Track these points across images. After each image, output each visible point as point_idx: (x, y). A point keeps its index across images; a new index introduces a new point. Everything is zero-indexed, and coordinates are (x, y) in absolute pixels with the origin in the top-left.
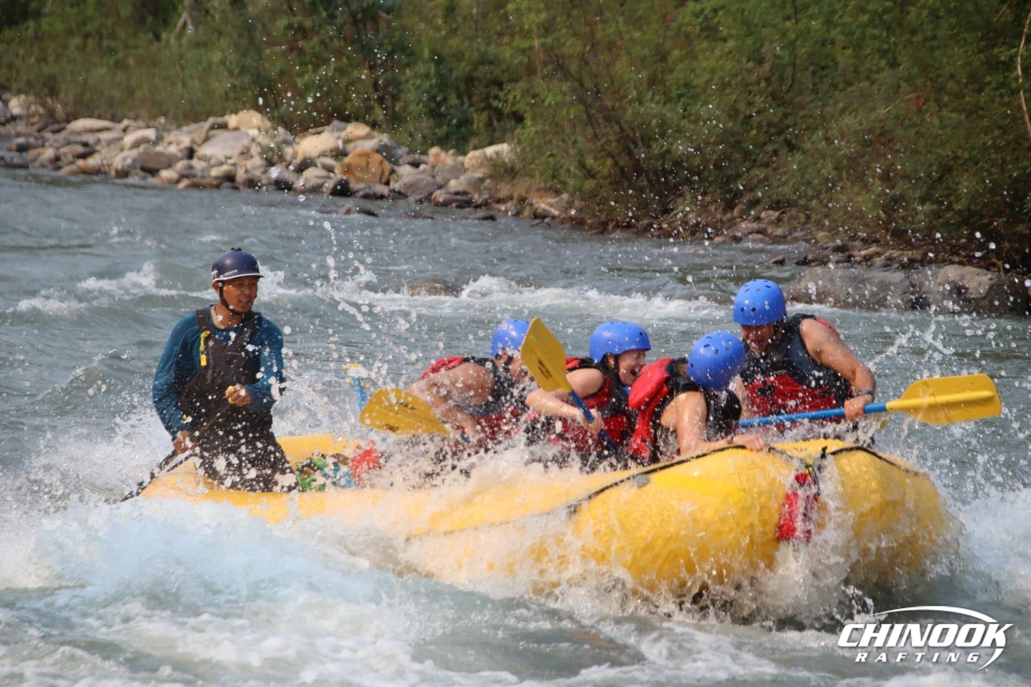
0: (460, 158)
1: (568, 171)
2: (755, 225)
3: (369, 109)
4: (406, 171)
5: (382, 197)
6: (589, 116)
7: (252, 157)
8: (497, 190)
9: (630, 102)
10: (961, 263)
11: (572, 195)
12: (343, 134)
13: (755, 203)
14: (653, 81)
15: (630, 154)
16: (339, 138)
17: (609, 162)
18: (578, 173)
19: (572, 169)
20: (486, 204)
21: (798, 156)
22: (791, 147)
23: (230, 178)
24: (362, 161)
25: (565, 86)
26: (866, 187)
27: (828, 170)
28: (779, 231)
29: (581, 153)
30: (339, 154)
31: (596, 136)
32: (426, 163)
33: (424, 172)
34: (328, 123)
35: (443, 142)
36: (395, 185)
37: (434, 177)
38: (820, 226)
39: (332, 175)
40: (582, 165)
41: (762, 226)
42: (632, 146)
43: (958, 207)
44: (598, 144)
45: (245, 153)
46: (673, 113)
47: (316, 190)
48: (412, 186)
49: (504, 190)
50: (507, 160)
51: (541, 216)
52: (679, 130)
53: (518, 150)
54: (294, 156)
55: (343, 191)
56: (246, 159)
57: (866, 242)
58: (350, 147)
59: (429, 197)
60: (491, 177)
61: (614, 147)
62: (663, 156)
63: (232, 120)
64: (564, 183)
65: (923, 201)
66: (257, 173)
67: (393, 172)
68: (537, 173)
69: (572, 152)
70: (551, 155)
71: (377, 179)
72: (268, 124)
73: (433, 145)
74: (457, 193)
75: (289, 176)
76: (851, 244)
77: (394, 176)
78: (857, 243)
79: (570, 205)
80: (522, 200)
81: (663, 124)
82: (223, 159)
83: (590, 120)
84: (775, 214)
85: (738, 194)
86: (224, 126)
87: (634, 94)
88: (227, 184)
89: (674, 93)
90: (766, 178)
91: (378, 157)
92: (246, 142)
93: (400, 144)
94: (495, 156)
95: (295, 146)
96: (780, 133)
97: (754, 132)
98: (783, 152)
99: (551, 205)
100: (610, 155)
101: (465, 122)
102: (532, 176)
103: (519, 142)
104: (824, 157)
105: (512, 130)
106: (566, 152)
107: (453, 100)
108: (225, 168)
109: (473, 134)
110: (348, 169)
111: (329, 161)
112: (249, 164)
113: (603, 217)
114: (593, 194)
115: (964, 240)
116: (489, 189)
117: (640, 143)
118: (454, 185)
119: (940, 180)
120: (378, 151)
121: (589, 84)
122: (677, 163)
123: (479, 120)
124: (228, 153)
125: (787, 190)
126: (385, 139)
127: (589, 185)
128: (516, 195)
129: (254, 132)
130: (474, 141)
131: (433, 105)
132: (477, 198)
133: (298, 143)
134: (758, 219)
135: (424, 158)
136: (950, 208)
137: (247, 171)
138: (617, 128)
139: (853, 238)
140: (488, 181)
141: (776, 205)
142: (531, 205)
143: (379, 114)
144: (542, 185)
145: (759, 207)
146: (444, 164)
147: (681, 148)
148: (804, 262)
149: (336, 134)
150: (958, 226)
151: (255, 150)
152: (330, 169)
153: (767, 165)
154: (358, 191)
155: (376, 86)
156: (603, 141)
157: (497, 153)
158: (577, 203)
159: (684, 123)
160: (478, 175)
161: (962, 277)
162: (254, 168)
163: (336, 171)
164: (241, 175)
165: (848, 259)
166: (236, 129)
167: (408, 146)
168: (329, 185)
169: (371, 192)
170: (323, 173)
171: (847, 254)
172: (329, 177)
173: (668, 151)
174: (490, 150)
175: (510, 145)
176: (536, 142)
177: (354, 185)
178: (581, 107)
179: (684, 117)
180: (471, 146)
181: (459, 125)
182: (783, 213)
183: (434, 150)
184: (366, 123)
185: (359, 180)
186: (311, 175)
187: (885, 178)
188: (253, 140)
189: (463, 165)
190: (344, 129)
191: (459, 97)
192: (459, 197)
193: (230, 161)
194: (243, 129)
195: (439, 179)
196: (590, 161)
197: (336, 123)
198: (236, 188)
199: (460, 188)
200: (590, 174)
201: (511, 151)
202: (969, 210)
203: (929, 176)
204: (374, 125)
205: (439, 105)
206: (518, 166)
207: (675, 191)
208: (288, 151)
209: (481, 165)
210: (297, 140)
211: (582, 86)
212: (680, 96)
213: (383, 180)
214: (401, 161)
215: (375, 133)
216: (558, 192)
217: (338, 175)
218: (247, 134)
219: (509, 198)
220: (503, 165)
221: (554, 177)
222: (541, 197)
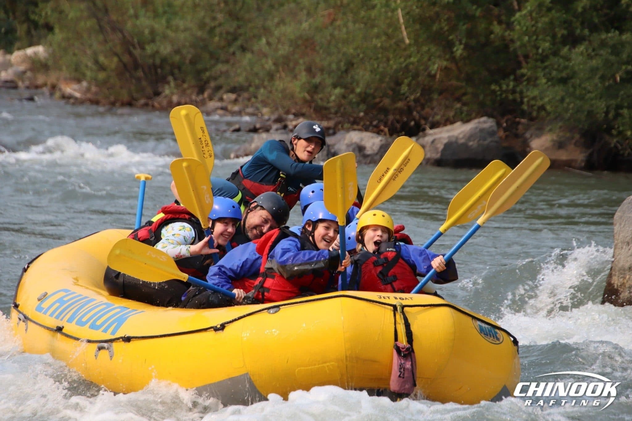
0: (8, 57)
1: (87, 66)
2: (219, 104)
6: (100, 26)
8: (36, 79)
9: (130, 17)
10: (359, 130)
11: (89, 83)
13: (218, 88)
15: (130, 54)
17: (115, 59)
18: (94, 67)
19: (90, 64)
20: (27, 89)
21: (249, 56)
22: (243, 49)
25: (83, 6)
26: (295, 77)
27: (269, 65)
28: (236, 108)
29: (95, 54)
31: (106, 41)
38: (265, 104)
40: (96, 62)
41: (224, 104)
42: (131, 49)
43: (358, 90)
44: (108, 46)
46: (160, 26)
49: (41, 79)
50: (42, 58)
51: (66, 98)
52: (165, 37)
53: (51, 50)
57: (297, 115)
60: (30, 70)
61: (119, 49)
62: (153, 55)
64: (84, 75)
65: (335, 86)
68: (64, 68)
69: (89, 52)
70: (74, 54)
74: (6, 81)
76: (284, 116)
78: (291, 117)
79: (88, 90)
80: (54, 87)
81: (153, 32)
83: (101, 30)
84: (233, 96)
85: (207, 82)
87: (132, 12)
89: (161, 10)
90: (227, 71)
94: (33, 55)
96: (235, 39)
97: (217, 39)
98: (238, 54)
99: (75, 90)
100: (116, 54)
101: (11, 30)
102: (61, 70)
103: (51, 45)
104: (265, 56)
105: (45, 36)
106: (85, 52)
109: (16, 39)
113: (112, 99)
114: (105, 82)
115: (362, 114)
117: (137, 46)
118: (4, 75)
119: (346, 71)
121: (100, 4)
122: (164, 60)
123: (21, 29)
125: (241, 79)
127: (102, 76)
128: (49, 83)
130: (17, 44)
132: (21, 84)
134: (221, 99)
136: (353, 91)
138: (120, 35)
139: (288, 112)
140: (28, 73)
141: (233, 90)
142: (60, 90)
144: (68, 76)
145: (222, 91)
147: (166, 49)
148: (255, 130)
150: (358, 104)
153: (227, 62)
156: (111, 44)
157: (35, 53)
158: (94, 89)
159: (168, 31)
160: (22, 68)
161: (362, 140)
165: (285, 127)
171: (283, 124)
173: (157, 52)
174: (30, 51)
175: (44, 46)
176: (63, 44)
178: (95, 20)
179: (167, 28)
180: (16, 48)
181: (7, 33)
182: (239, 95)
187: (309, 70)
189: (10, 61)
191: (6, 12)
192: (8, 84)
196: (102, 59)
199: (9, 78)
200: (102, 68)
201: (45, 51)
202: (365, 93)
203: (339, 69)
206: (50, 63)
207: (163, 80)
209: (24, 61)
211: (95, 5)
212: (165, 12)
216: (79, 81)
219: (45, 85)
220: (40, 61)
221: (76, 70)
222: (67, 84)
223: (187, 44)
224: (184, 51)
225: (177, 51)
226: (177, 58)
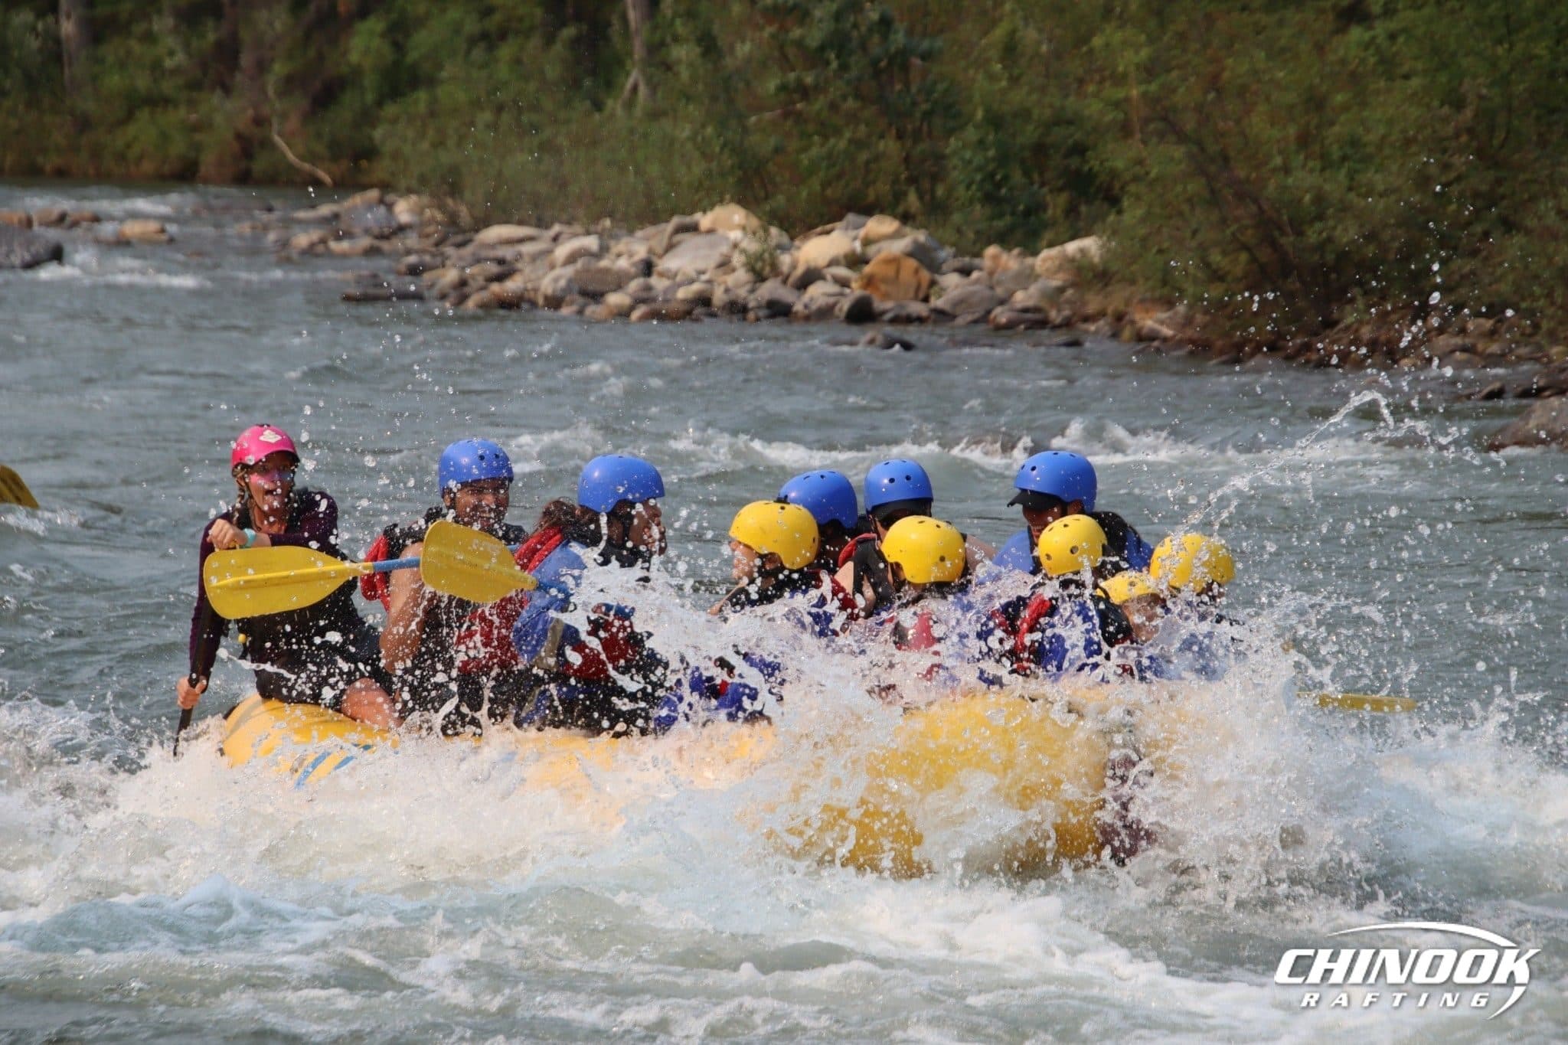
0: (1029, 260)
1: (1186, 272)
2: (1457, 341)
3: (899, 197)
4: (951, 281)
5: (920, 320)
6: (1213, 192)
7: (734, 270)
8: (1084, 304)
9: (1274, 170)
11: (1191, 306)
12: (862, 232)
13: (1458, 308)
14: (1304, 140)
15: (1275, 245)
16: (855, 238)
17: (1244, 257)
18: (1200, 274)
19: (1193, 270)
20: (1067, 324)
21: (1519, 239)
22: (1509, 226)
23: (704, 301)
24: (890, 271)
25: (1179, 152)
28: (1494, 348)
29: (1203, 248)
30: (855, 261)
31: (1224, 222)
32: (980, 269)
33: (977, 281)
34: (839, 217)
35: (1004, 240)
36: (937, 302)
37: (992, 288)
38: (1554, 338)
39: (847, 291)
40: (1205, 264)
41: (1468, 340)
42: (1276, 234)
44: (1228, 232)
45: (724, 265)
46: (1334, 186)
47: (824, 314)
48: (960, 302)
49: (1093, 305)
50: (1096, 260)
51: (1146, 340)
52: (1344, 208)
53: (1113, 244)
54: (794, 266)
55: (862, 314)
56: (725, 273)
58: (872, 250)
59: (984, 318)
60: (1073, 285)
61: (1250, 237)
62: (1321, 247)
63: (705, 220)
64: (1180, 291)
66: (742, 293)
67: (933, 283)
68: (1140, 279)
69: (1191, 243)
70: (1161, 251)
71: (912, 293)
72: (754, 222)
73: (989, 243)
74: (1026, 310)
75: (786, 294)
77: (936, 289)
79: (1188, 321)
80: (1120, 316)
81: (1319, 199)
82: (694, 275)
83: (1214, 199)
84: (1487, 324)
86: (694, 228)
87: (1278, 161)
88: (698, 311)
89: (1336, 153)
90: (1475, 272)
91: (912, 263)
92: (724, 249)
93: (942, 244)
94: (1078, 256)
95: (797, 254)
96: (1492, 206)
97: (1453, 208)
98: (1496, 234)
99: (1162, 322)
100: (1245, 247)
101: (1036, 209)
102: (1133, 282)
103: (1114, 234)
105: (1103, 218)
106: (1182, 245)
107: (1017, 177)
108: (696, 287)
109: (1045, 226)
110: (869, 282)
111: (842, 271)
112: (730, 280)
113: (1237, 337)
114: (1221, 304)
116: (1068, 302)
117: (1288, 228)
118: (1021, 298)
120: (910, 254)
121: (1213, 148)
122: (1344, 255)
123: (1056, 204)
124: (701, 265)
125: (1504, 287)
126: (921, 236)
127: (1216, 291)
128: (1110, 310)
129: (735, 235)
130: (1048, 235)
131: (988, 187)
132: (1054, 316)
133: (799, 248)
134: (1462, 331)
135: (977, 261)
137: (727, 291)
138: (1254, 208)
140: (1070, 292)
141: (1487, 311)
142: (1133, 323)
143: (912, 200)
144: (1148, 295)
145: (1464, 315)
146: (1006, 269)
147: (1347, 234)
148: (1532, 393)
149: (853, 233)
151: (737, 259)
152: (844, 283)
153: (1473, 253)
154: (884, 312)
155: (907, 159)
156: (1234, 227)
157: (1083, 251)
158: (1200, 318)
159: (1352, 196)
160: (1056, 282)
162: (738, 286)
163: (854, 285)
164: (719, 297)
166: (711, 231)
167: (953, 245)
168: (845, 305)
169: (904, 313)
170: (834, 288)
172: (842, 294)
173: (1329, 240)
174: (1072, 247)
175: (1099, 237)
176: (1140, 231)
177: (879, 305)
178: (1203, 181)
179: (1350, 189)
180: (1044, 243)
181: (1027, 213)
182: (1501, 322)
183: (992, 250)
184: (895, 216)
185: (886, 296)
186: (819, 293)
188: (735, 246)
189: (1032, 268)
190: (863, 225)
191: (1026, 173)
192: (1029, 316)
193: (704, 277)
194: (721, 231)
195: (1000, 291)
196: (1216, 257)
197: (851, 217)
198: (713, 315)
199: (1031, 303)
200: (1216, 275)
201: (1102, 247)
204: (906, 218)
205: (998, 186)
206: (1113, 268)
207: (1342, 296)
208: (785, 260)
209: (1060, 268)
210: (797, 243)
211: (1203, 150)
212: (1344, 158)
213: (921, 295)
214: (945, 267)
215: (908, 229)
216: (1171, 304)
217: (856, 291)
218: (727, 239)
219: (1101, 314)
220: (1092, 267)
221: (1164, 283)
222: (1147, 311)
223: (1392, 221)
224: (1386, 235)
225: (1371, 237)
226: (1370, 251)
